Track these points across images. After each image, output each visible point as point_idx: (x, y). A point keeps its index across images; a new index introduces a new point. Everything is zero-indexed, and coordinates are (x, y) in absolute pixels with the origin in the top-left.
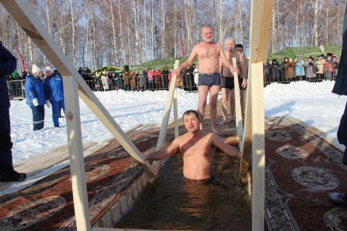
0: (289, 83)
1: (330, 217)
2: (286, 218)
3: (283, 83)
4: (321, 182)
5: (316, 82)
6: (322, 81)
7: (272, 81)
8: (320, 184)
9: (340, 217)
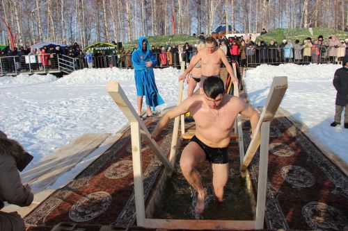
0: (278, 65)
1: (306, 210)
2: (277, 210)
3: (272, 64)
4: (302, 180)
5: (303, 64)
6: (309, 64)
7: (262, 62)
8: (301, 182)
9: (313, 210)
